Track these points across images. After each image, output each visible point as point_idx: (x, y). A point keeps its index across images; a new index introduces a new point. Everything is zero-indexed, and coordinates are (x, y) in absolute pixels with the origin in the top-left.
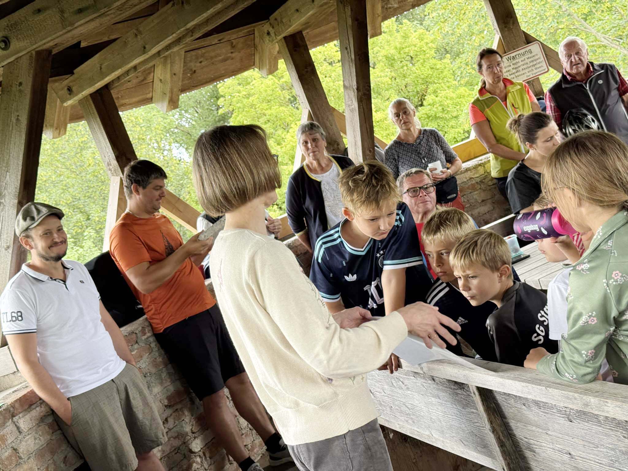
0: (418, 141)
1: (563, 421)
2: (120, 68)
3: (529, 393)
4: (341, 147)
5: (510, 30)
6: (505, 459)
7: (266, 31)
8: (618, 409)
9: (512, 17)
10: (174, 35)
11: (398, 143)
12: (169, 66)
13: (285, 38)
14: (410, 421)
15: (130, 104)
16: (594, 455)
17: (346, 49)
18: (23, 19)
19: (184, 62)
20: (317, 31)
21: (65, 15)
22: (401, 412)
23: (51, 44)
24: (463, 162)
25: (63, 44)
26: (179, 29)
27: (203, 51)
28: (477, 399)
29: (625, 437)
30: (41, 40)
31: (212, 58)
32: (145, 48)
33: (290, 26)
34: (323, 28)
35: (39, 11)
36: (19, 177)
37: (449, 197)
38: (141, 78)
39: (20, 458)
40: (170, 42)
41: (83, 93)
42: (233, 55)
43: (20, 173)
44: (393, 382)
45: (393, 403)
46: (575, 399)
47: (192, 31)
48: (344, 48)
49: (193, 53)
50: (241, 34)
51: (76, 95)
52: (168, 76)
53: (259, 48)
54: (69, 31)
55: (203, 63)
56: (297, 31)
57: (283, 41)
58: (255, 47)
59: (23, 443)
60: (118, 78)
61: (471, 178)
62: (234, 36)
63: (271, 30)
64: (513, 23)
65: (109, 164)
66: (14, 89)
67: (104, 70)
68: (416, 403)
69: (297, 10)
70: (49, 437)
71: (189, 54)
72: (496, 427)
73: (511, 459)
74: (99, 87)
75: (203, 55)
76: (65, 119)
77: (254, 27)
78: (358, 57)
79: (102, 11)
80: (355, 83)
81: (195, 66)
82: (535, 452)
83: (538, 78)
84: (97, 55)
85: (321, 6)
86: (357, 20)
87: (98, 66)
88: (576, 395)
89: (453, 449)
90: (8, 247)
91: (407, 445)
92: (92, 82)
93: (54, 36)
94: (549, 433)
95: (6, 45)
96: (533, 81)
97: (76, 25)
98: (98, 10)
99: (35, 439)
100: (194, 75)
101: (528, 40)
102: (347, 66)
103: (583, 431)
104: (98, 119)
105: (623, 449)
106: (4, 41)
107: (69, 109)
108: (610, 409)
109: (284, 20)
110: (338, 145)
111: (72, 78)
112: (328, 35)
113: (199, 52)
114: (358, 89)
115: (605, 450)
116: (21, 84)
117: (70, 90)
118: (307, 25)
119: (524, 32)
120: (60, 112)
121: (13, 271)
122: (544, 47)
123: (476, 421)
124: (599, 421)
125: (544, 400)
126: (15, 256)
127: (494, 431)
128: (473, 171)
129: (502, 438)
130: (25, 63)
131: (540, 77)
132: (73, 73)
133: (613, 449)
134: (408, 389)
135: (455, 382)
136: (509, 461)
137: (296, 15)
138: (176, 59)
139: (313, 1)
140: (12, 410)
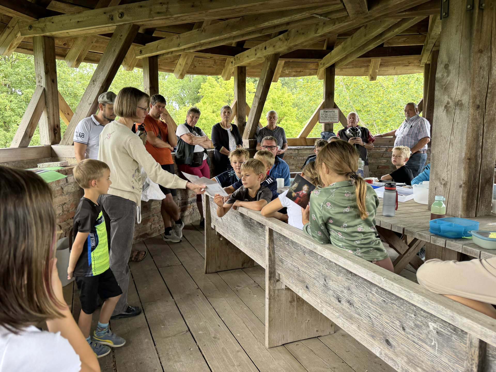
1: (301, 253)
2: (166, 49)
3: (291, 237)
4: (244, 121)
5: (329, 99)
6: (269, 262)
7: (231, 61)
8: (329, 254)
9: (332, 95)
10: (194, 43)
12: (186, 59)
13: (238, 67)
14: (234, 236)
15: (163, 69)
16: (309, 271)
17: (262, 80)
18: (133, 8)
19: (193, 61)
21: (152, 12)
22: (231, 230)
23: (141, 23)
25: (146, 25)
26: (197, 41)
27: (202, 59)
28: (267, 233)
29: (326, 268)
30: (137, 19)
31: (205, 64)
32: (179, 44)
33: (242, 62)
34: (253, 70)
35: (141, 7)
38: (172, 60)
39: (63, 192)
40: (191, 46)
41: (146, 55)
42: (214, 66)
43: (107, 74)
44: (233, 217)
45: (229, 226)
46: (311, 245)
47: (201, 45)
49: (198, 58)
51: (143, 55)
52: (184, 64)
53: (226, 68)
54: (151, 20)
55: (200, 65)
56: (244, 66)
57: (237, 68)
58: (224, 66)
59: (66, 187)
60: (163, 54)
61: (291, 153)
62: (217, 58)
63: (234, 61)
64: (332, 98)
66: (118, 37)
67: (158, 48)
68: (239, 228)
69: (248, 56)
71: (195, 58)
72: (270, 247)
73: (271, 263)
74: (154, 55)
76: (134, 64)
77: (228, 57)
78: (265, 85)
79: (168, 16)
80: (260, 95)
81: (196, 64)
82: (283, 263)
84: (158, 41)
85: (259, 58)
86: (271, 69)
87: (157, 45)
88: (312, 243)
89: (247, 253)
90: (90, 104)
91: (227, 247)
92: (152, 51)
93: (143, 20)
94: (293, 257)
95: (122, 16)
96: (331, 124)
97: (155, 18)
98: (166, 15)
99: (72, 187)
100: (195, 68)
101: (335, 107)
102: (259, 87)
103: (308, 260)
104: (148, 69)
105: (324, 273)
106: (121, 14)
107: (138, 60)
109: (240, 59)
110: (243, 119)
111: (144, 47)
112: (256, 74)
113: (201, 59)
114: (260, 98)
115: (315, 271)
116: (121, 36)
117: (141, 52)
118: (249, 65)
119: (335, 103)
120: (133, 60)
121: (89, 115)
122: (340, 112)
123: (262, 243)
124: (317, 258)
125: (297, 242)
126: (92, 108)
127: (269, 249)
128: (293, 151)
129: (271, 253)
130: (127, 27)
131: (334, 123)
132: (145, 45)
133: (318, 272)
134: (238, 221)
135: (260, 224)
136: (271, 264)
137: (247, 58)
138: (191, 57)
139: (256, 54)
140: (67, 171)
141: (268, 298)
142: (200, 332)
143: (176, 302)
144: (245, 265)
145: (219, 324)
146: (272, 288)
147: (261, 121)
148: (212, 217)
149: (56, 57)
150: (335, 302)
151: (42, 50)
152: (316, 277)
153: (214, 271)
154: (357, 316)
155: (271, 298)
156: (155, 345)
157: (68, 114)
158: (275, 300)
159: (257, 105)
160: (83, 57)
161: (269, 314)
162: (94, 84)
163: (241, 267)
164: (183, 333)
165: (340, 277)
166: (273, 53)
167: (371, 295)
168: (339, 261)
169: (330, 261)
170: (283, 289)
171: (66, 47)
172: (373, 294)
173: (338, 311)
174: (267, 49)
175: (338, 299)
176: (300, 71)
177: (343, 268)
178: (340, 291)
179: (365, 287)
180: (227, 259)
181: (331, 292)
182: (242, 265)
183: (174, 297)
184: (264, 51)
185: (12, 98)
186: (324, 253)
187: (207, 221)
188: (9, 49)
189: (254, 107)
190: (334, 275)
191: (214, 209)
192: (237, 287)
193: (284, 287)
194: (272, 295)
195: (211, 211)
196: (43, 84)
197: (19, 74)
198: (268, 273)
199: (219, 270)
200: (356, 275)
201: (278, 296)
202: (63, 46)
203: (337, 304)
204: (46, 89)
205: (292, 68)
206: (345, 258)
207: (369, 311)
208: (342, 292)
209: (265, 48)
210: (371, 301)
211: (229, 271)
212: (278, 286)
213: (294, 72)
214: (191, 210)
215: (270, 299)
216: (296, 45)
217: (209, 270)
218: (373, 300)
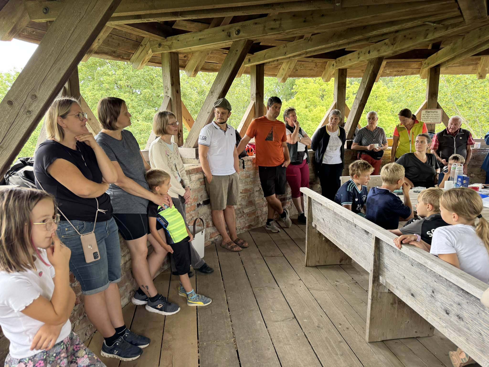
0: (375, 131)
1: (408, 264)
2: (273, 58)
5: (432, 100)
6: (374, 268)
7: (332, 64)
8: (440, 270)
9: (436, 95)
10: (300, 52)
11: (366, 129)
12: (289, 64)
13: (339, 69)
14: (336, 237)
15: (267, 74)
16: (416, 282)
17: (364, 82)
18: (248, 25)
19: (295, 65)
20: (352, 71)
21: (266, 29)
22: (333, 232)
23: (255, 39)
24: (389, 146)
25: (259, 40)
26: (303, 50)
27: (304, 63)
28: (373, 241)
29: (435, 281)
30: (252, 36)
31: (306, 67)
32: (286, 53)
33: (344, 65)
34: (355, 71)
35: (256, 23)
36: (223, 87)
37: (378, 158)
38: (276, 65)
40: (295, 54)
41: (254, 63)
42: (315, 69)
43: (223, 86)
45: (331, 228)
46: (421, 258)
47: (307, 53)
48: (363, 82)
49: (300, 62)
50: (322, 61)
51: (251, 63)
52: (287, 68)
53: (326, 70)
54: (264, 36)
55: (302, 68)
56: (345, 68)
57: (338, 70)
58: (325, 68)
60: (269, 62)
62: (319, 61)
63: (335, 64)
64: (435, 98)
65: (252, 95)
66: (234, 52)
67: (266, 57)
68: (342, 231)
69: (350, 60)
70: (199, 186)
71: (298, 62)
72: (376, 254)
74: (261, 63)
75: (303, 65)
76: (242, 72)
77: (328, 60)
78: (367, 88)
79: (281, 32)
80: (361, 98)
81: (298, 68)
82: (388, 270)
83: (434, 125)
84: (265, 50)
85: (362, 61)
86: (374, 72)
87: (264, 54)
88: (423, 257)
90: (209, 112)
91: (327, 244)
92: (259, 60)
93: (258, 36)
94: (399, 266)
95: (238, 33)
96: (432, 124)
97: (268, 34)
98: (279, 31)
100: (296, 72)
101: (438, 107)
102: (361, 90)
103: (416, 271)
104: (255, 76)
105: (432, 286)
106: (238, 31)
108: (436, 269)
109: (342, 62)
111: (252, 56)
112: (356, 74)
113: (303, 63)
114: (361, 101)
115: (422, 282)
116: (237, 51)
117: (249, 60)
118: (351, 67)
119: (438, 103)
122: (443, 113)
123: (367, 248)
124: (426, 271)
125: (406, 253)
127: (374, 255)
129: (376, 259)
130: (242, 43)
131: (436, 124)
132: (253, 54)
133: (426, 283)
134: (341, 225)
135: (366, 231)
136: (375, 269)
137: (349, 61)
138: (293, 62)
139: (359, 58)
140: (191, 171)
141: (371, 298)
142: (305, 320)
143: (282, 290)
144: (343, 262)
145: (321, 315)
146: (375, 290)
147: (360, 122)
148: (313, 217)
149: (180, 68)
150: (442, 313)
151: (169, 64)
152: (423, 287)
153: (313, 265)
154: (467, 330)
155: (374, 299)
156: (267, 328)
157: (189, 120)
158: (377, 301)
159: (357, 107)
160: (200, 67)
161: (371, 313)
162: (212, 95)
163: (339, 263)
164: (290, 319)
165: (450, 292)
166: (377, 57)
167: (483, 314)
168: (451, 278)
169: (440, 276)
170: (386, 292)
171: (185, 59)
172: (486, 313)
173: (446, 322)
174: (371, 53)
175: (446, 311)
176: (402, 71)
177: (454, 284)
178: (449, 304)
179: (478, 305)
180: (326, 255)
181: (438, 304)
182: (340, 262)
183: (280, 286)
184: (368, 55)
185: (133, 97)
186: (434, 268)
187: (308, 220)
188: (142, 64)
189: (354, 109)
190: (443, 289)
191: (316, 210)
192: (335, 282)
193: (387, 291)
194: (375, 297)
195: (313, 211)
196: (170, 94)
197: (139, 76)
198: (372, 277)
199: (318, 264)
200: (468, 293)
201: (380, 297)
202: (183, 58)
203: (444, 316)
204: (172, 99)
205: (393, 67)
206: (457, 276)
207: (480, 328)
208: (451, 305)
209: (369, 52)
210: (483, 319)
211: (328, 266)
212: (381, 290)
213: (396, 71)
214: (289, 205)
215: (372, 300)
216: (402, 50)
217: (309, 263)
218: (486, 318)
